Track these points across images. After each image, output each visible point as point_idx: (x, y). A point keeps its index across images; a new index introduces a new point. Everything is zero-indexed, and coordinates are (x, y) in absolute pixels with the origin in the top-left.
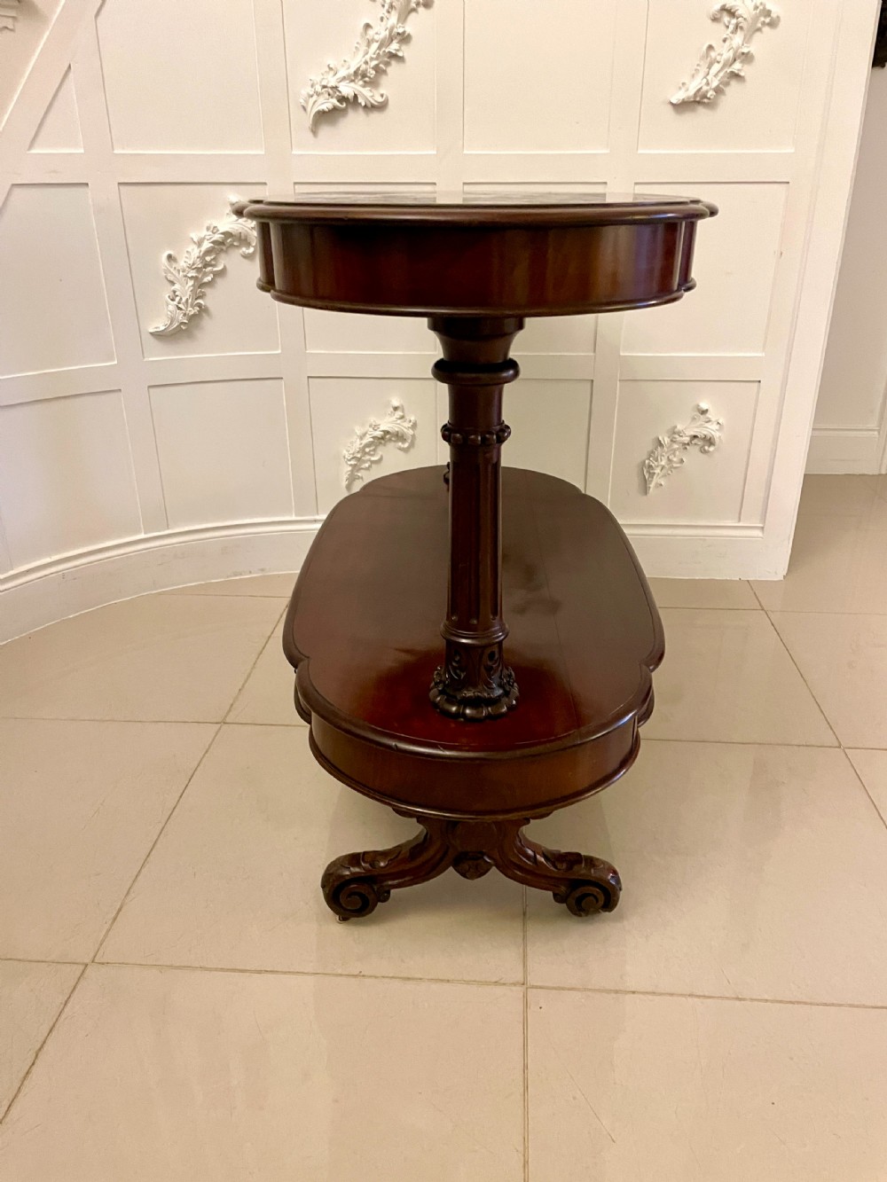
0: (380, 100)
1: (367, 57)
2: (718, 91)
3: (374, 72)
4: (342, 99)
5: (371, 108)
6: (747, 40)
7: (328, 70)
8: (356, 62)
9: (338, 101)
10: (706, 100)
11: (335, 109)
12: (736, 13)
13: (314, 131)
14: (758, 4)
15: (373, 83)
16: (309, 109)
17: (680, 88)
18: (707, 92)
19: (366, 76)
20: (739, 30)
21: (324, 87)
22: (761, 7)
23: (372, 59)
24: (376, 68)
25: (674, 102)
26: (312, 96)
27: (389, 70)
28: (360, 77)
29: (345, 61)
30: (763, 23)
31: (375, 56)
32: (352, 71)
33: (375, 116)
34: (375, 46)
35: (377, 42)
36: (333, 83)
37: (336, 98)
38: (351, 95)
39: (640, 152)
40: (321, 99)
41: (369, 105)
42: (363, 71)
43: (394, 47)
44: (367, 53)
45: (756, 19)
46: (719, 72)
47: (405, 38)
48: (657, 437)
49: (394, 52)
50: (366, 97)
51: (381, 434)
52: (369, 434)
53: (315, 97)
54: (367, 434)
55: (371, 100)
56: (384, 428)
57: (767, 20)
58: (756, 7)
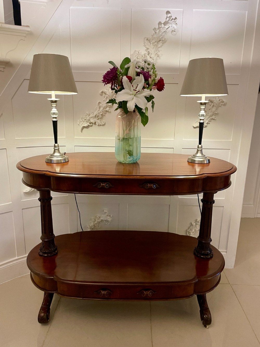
0: (104, 123)
1: (99, 112)
2: (208, 123)
4: (91, 123)
6: (217, 109)
7: (87, 114)
8: (95, 113)
11: (88, 125)
12: (213, 102)
13: (82, 131)
15: (101, 118)
16: (80, 126)
17: (196, 122)
18: (205, 123)
19: (99, 117)
20: (214, 106)
21: (85, 119)
22: (221, 100)
23: (101, 112)
24: (102, 115)
25: (195, 126)
27: (106, 115)
28: (97, 117)
29: (92, 112)
30: (222, 105)
32: (94, 115)
33: (101, 127)
34: (102, 108)
35: (102, 107)
36: (88, 118)
37: (89, 122)
38: (94, 122)
39: (183, 140)
40: (84, 123)
41: (99, 125)
42: (97, 115)
44: (99, 110)
45: (219, 103)
46: (208, 118)
47: (111, 107)
48: (191, 223)
49: (108, 110)
50: (98, 123)
51: (100, 220)
52: (96, 220)
53: (82, 122)
54: (95, 220)
55: (100, 123)
56: (101, 219)
57: (223, 104)
58: (220, 100)
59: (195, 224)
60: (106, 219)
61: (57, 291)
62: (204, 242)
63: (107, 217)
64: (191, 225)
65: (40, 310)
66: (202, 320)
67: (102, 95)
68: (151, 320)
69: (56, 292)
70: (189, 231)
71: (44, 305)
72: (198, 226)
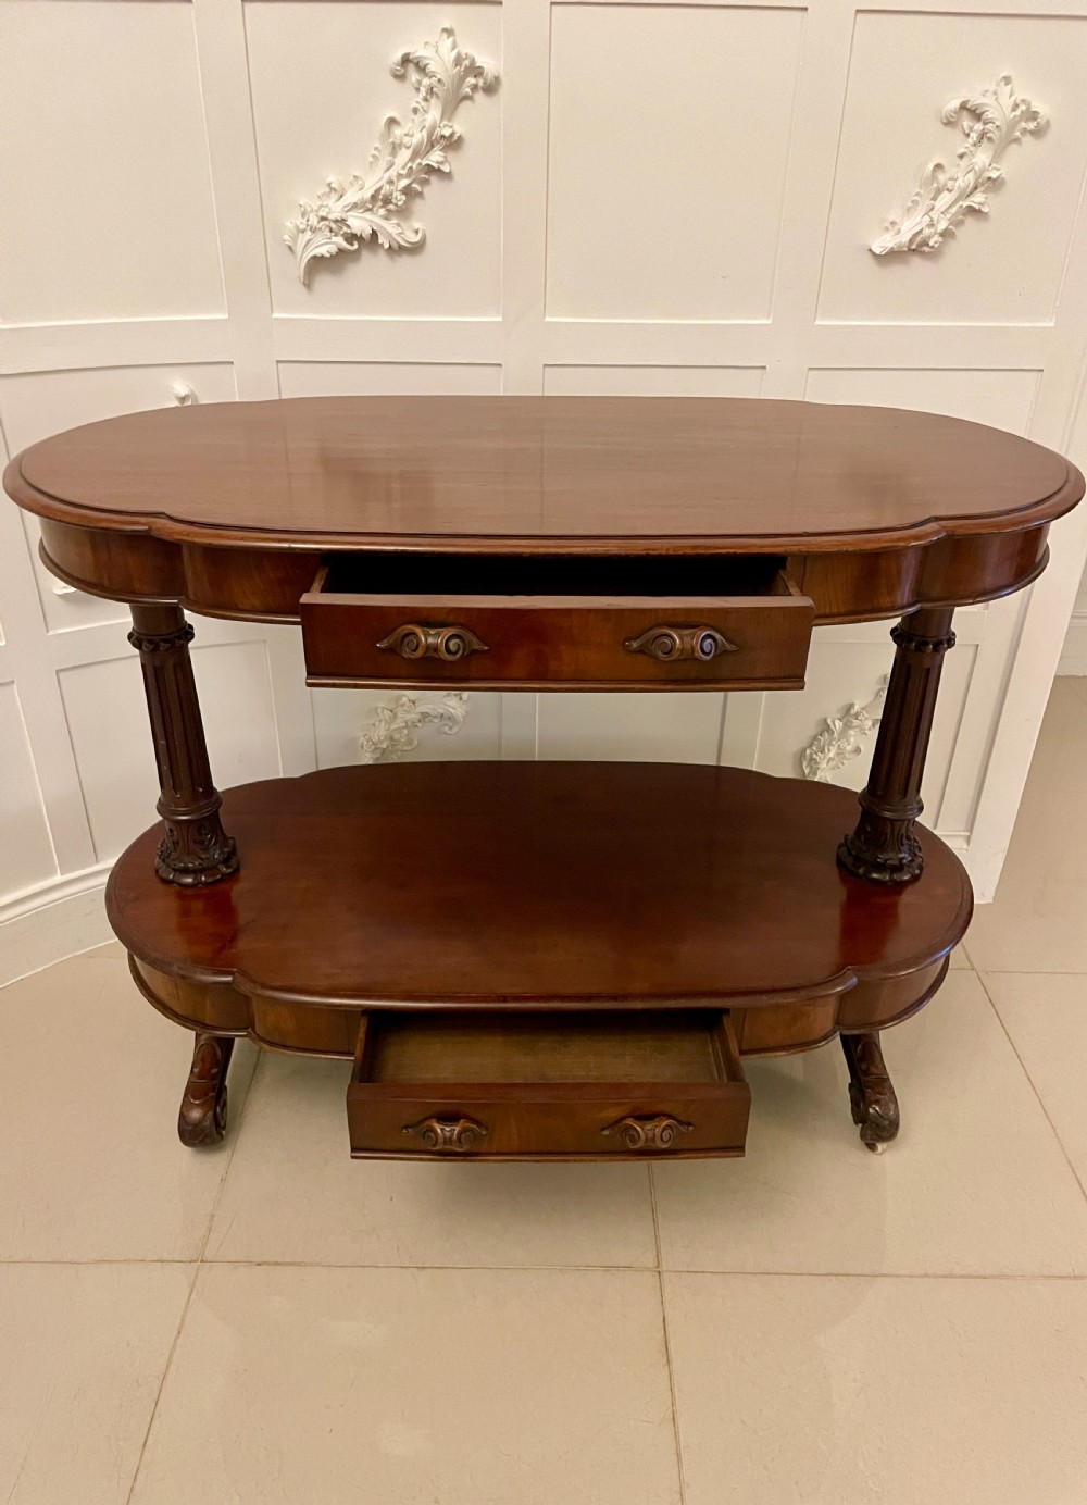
0: (420, 235)
1: (393, 173)
2: (946, 234)
3: (404, 198)
4: (351, 238)
5: (397, 250)
6: (997, 157)
7: (328, 190)
8: (373, 182)
9: (346, 240)
10: (926, 249)
11: (341, 251)
12: (984, 117)
13: (308, 284)
14: (1018, 102)
15: (403, 213)
16: (299, 249)
17: (887, 229)
18: (930, 237)
19: (391, 203)
20: (985, 140)
21: (323, 219)
22: (1023, 107)
23: (400, 176)
24: (407, 191)
25: (877, 251)
26: (303, 231)
27: (427, 191)
28: (380, 204)
29: (355, 177)
30: (1024, 132)
31: (404, 172)
32: (368, 194)
33: (405, 261)
34: (405, 155)
35: (408, 148)
36: (336, 209)
37: (343, 235)
38: (367, 232)
39: (817, 322)
40: (320, 239)
41: (395, 246)
42: (384, 195)
43: (435, 158)
44: (392, 165)
45: (1013, 125)
46: (950, 207)
47: (453, 144)
48: (825, 720)
49: (436, 166)
50: (391, 235)
51: (418, 716)
52: (399, 715)
53: (309, 233)
54: (395, 715)
55: (396, 237)
56: (422, 708)
57: (1032, 126)
58: (1016, 106)
59: (841, 724)
60: (442, 711)
61: (250, 1029)
62: (888, 815)
63: (448, 703)
64: (825, 728)
65: (185, 1095)
66: (856, 1123)
67: (401, 77)
69: (248, 1032)
70: (811, 755)
71: (201, 1076)
72: (852, 732)
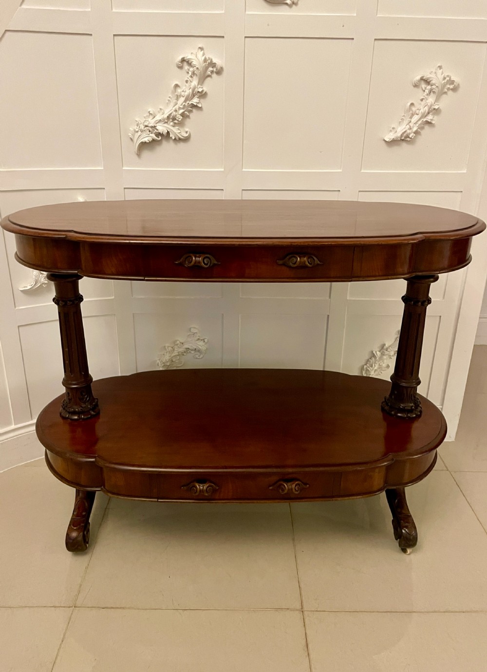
0: (188, 133)
1: (177, 107)
2: (416, 133)
3: (181, 117)
4: (158, 134)
5: (178, 140)
6: (437, 100)
7: (148, 114)
8: (168, 111)
9: (156, 136)
10: (408, 139)
11: (153, 140)
12: (431, 83)
13: (139, 154)
14: (446, 76)
15: (181, 124)
16: (135, 140)
17: (391, 131)
18: (410, 134)
19: (176, 120)
20: (432, 93)
21: (146, 126)
22: (448, 78)
23: (180, 108)
24: (183, 115)
25: (387, 140)
26: (137, 132)
27: (191, 115)
28: (171, 120)
29: (161, 109)
30: (448, 89)
31: (182, 107)
32: (166, 116)
33: (182, 145)
34: (182, 100)
35: (183, 97)
36: (151, 122)
37: (154, 133)
38: (165, 132)
39: (362, 171)
40: (144, 135)
41: (177, 138)
42: (173, 116)
43: (195, 101)
44: (176, 104)
45: (444, 86)
46: (418, 121)
47: (203, 95)
48: (372, 352)
49: (195, 104)
50: (175, 133)
51: (185, 350)
52: (176, 349)
53: (140, 133)
54: (174, 350)
55: (179, 135)
56: (186, 346)
57: (451, 87)
58: (444, 78)
59: (380, 353)
60: (195, 347)
61: (103, 487)
62: (404, 384)
63: (198, 343)
64: (373, 355)
65: (70, 525)
66: (397, 539)
67: (181, 68)
68: (293, 540)
69: (102, 489)
70: (366, 368)
71: (77, 516)
72: (385, 357)
